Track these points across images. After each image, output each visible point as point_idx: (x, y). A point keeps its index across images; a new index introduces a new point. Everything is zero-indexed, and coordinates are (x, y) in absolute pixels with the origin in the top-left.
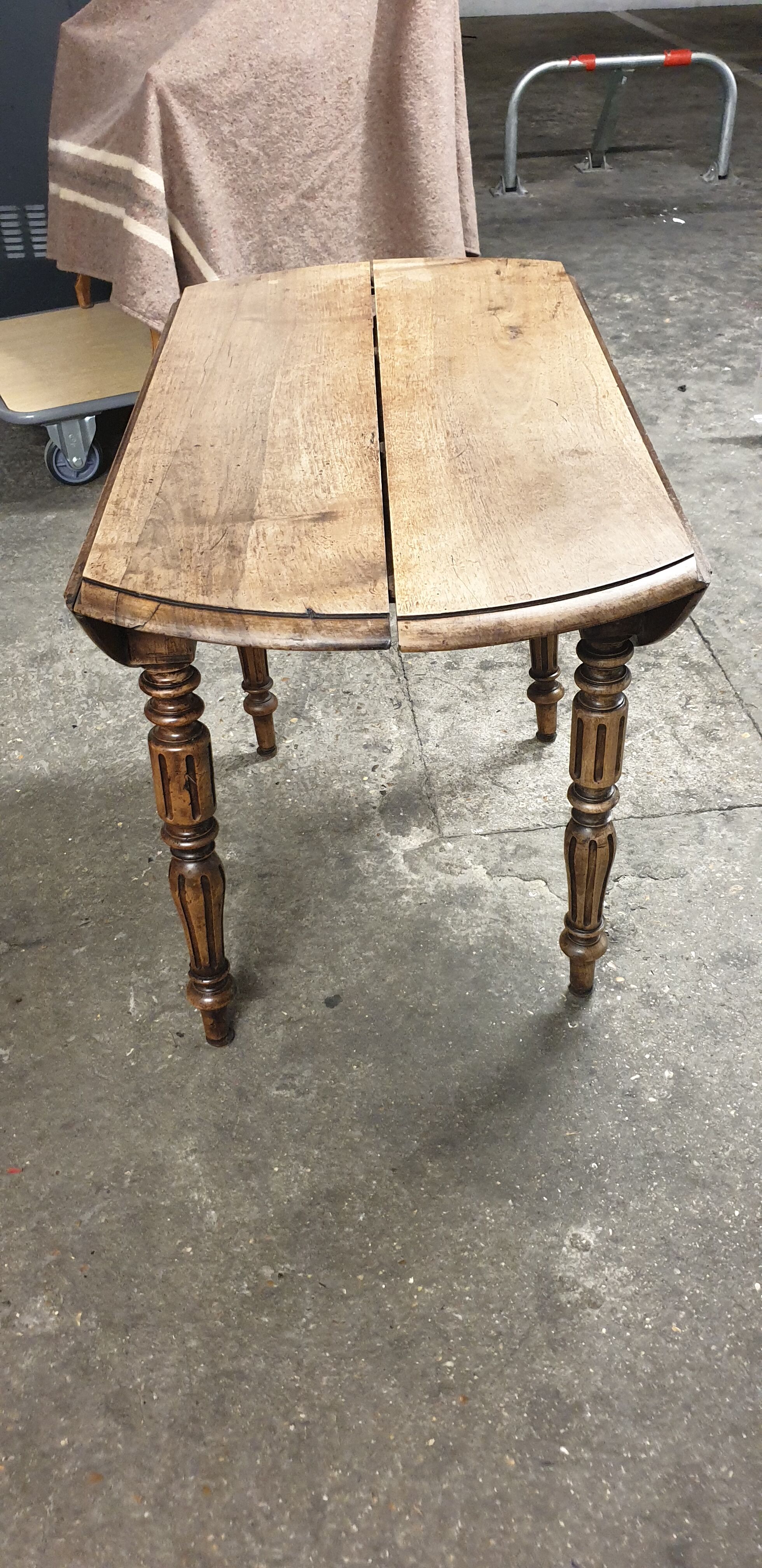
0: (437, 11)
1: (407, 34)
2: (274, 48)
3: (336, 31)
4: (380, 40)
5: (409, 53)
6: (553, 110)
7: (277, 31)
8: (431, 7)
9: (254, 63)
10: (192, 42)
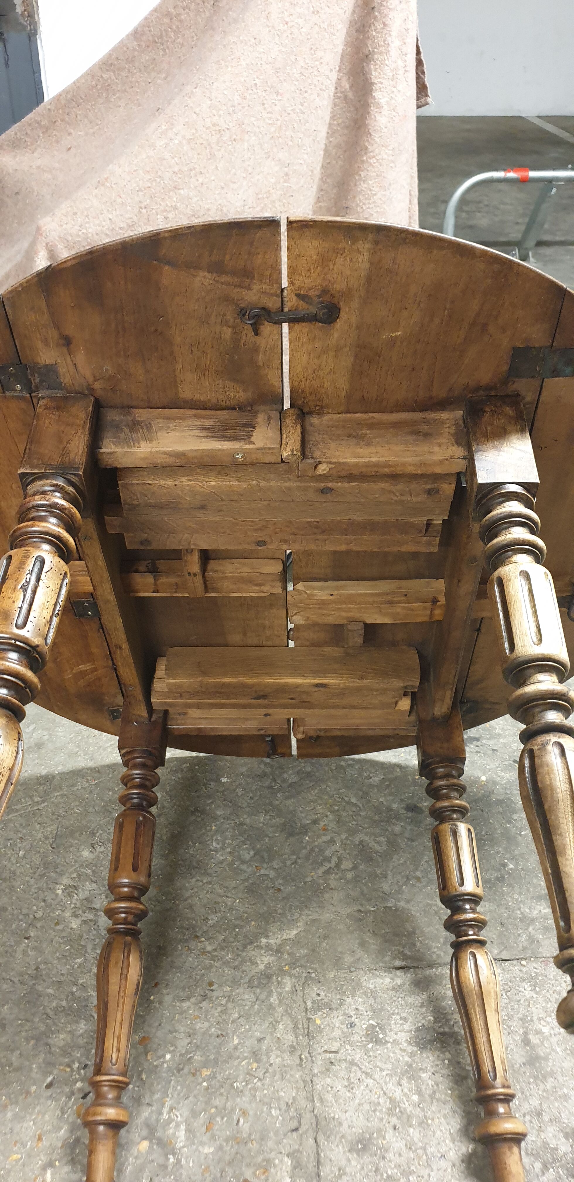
0: (393, 162)
1: (356, 185)
2: (195, 199)
3: (273, 180)
4: (324, 187)
5: (357, 205)
6: (480, 202)
7: (201, 180)
8: (385, 157)
9: (170, 216)
10: (95, 192)
